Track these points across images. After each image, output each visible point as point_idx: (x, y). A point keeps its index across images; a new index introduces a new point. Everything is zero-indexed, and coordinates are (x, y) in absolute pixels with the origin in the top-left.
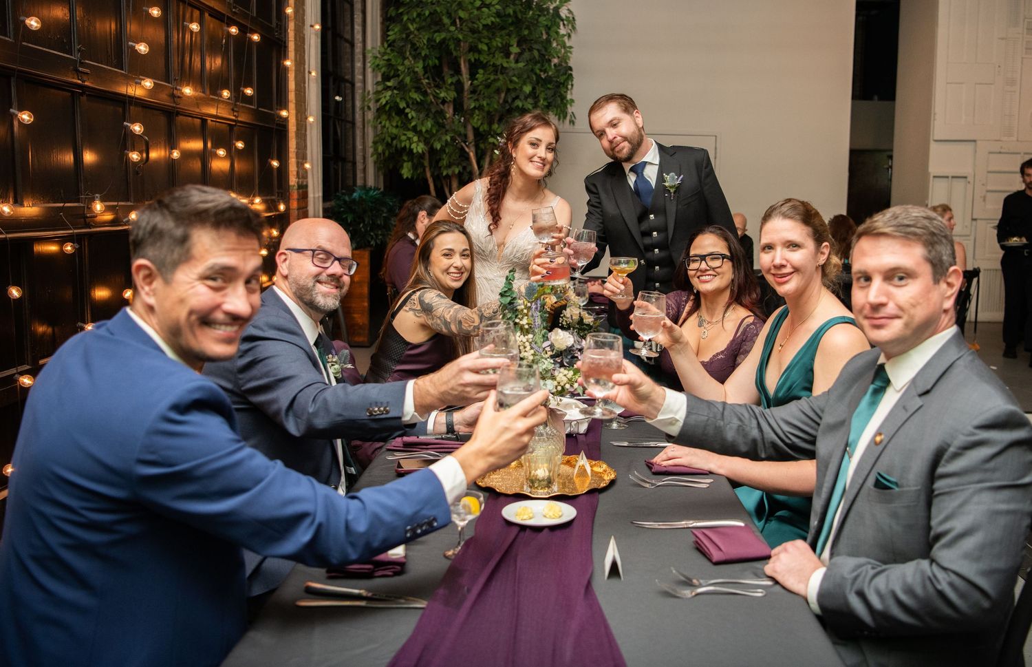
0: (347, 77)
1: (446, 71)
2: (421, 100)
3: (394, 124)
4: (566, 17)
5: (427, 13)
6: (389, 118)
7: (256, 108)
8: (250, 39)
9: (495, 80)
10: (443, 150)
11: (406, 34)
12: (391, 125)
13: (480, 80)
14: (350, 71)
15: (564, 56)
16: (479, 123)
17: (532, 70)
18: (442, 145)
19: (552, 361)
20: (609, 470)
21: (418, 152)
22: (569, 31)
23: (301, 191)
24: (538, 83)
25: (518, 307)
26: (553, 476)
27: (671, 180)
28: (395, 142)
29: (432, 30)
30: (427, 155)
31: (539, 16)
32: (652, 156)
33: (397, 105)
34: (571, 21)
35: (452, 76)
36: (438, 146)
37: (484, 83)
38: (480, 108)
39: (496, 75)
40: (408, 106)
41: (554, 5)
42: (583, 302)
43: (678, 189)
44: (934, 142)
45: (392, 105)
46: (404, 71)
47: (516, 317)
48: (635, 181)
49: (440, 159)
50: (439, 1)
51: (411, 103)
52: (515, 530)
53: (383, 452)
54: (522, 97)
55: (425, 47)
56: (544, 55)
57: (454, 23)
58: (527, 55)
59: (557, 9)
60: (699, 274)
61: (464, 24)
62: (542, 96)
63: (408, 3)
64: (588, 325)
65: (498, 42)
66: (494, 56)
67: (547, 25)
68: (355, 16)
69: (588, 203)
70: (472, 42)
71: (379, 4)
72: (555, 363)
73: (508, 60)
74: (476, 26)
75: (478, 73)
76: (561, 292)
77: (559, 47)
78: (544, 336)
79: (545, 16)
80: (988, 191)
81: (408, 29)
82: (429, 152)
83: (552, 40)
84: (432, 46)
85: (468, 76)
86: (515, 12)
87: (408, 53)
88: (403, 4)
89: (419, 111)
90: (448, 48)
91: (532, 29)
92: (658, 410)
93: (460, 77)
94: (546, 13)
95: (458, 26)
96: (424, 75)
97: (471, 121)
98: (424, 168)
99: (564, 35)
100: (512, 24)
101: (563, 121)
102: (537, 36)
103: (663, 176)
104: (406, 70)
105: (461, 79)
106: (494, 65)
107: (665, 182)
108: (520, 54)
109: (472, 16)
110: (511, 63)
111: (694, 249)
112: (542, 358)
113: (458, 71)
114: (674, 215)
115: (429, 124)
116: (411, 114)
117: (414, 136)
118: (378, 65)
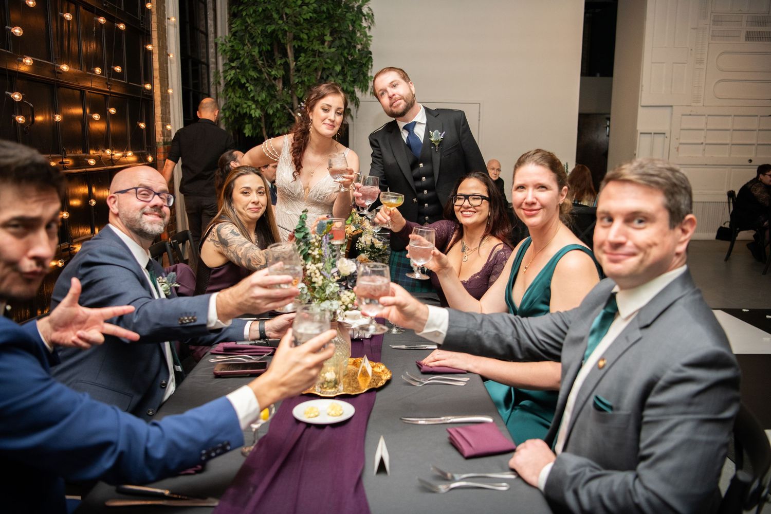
0: (203, 60)
1: (277, 55)
2: (257, 77)
3: (238, 95)
4: (367, 13)
5: (260, 10)
6: (234, 91)
7: (126, 82)
8: (118, 28)
9: (314, 62)
10: (274, 114)
11: (245, 26)
12: (236, 96)
13: (302, 62)
14: (206, 55)
15: (365, 43)
16: (302, 94)
17: (342, 54)
18: (274, 111)
19: (338, 285)
20: (386, 370)
21: (255, 116)
22: (370, 24)
23: (166, 146)
24: (346, 63)
25: (311, 241)
26: (339, 378)
27: (436, 136)
28: (238, 109)
29: (265, 24)
30: (263, 120)
31: (347, 12)
32: (420, 117)
33: (239, 80)
34: (371, 17)
35: (281, 58)
36: (271, 112)
37: (305, 63)
38: (302, 83)
39: (315, 58)
40: (248, 82)
41: (358, 4)
42: (378, 229)
43: (441, 143)
44: (642, 108)
45: (236, 80)
46: (244, 55)
47: (309, 249)
48: (408, 137)
49: (273, 122)
50: (270, 1)
51: (250, 79)
52: (302, 427)
53: (208, 355)
54: (334, 74)
55: (260, 36)
56: (350, 43)
57: (281, 18)
58: (337, 43)
59: (360, 8)
60: (462, 209)
61: (289, 19)
62: (349, 73)
63: (246, 2)
64: (378, 249)
65: (315, 32)
66: (313, 43)
67: (352, 20)
68: (208, 13)
69: (372, 155)
70: (295, 32)
71: (226, 4)
72: (341, 286)
73: (323, 46)
74: (298, 20)
75: (301, 56)
76: (358, 223)
77: (362, 36)
78: (332, 264)
79: (351, 12)
80: (680, 144)
81: (247, 22)
82: (265, 117)
83: (356, 31)
84: (266, 35)
85: (293, 59)
86: (328, 9)
87: (247, 41)
88: (242, 3)
89: (256, 86)
90: (277, 37)
91: (341, 22)
92: (423, 325)
93: (287, 59)
94: (351, 10)
95: (285, 20)
96: (259, 58)
97: (296, 93)
98: (261, 128)
99: (365, 27)
100: (326, 18)
101: (365, 92)
102: (345, 28)
103: (429, 133)
104: (246, 54)
105: (288, 60)
106: (313, 50)
107: (431, 137)
108: (333, 42)
109: (295, 12)
110: (325, 48)
111: (461, 189)
112: (331, 282)
113: (285, 55)
114: (439, 164)
115: (264, 95)
116: (250, 87)
117: (253, 104)
118: (225, 50)
